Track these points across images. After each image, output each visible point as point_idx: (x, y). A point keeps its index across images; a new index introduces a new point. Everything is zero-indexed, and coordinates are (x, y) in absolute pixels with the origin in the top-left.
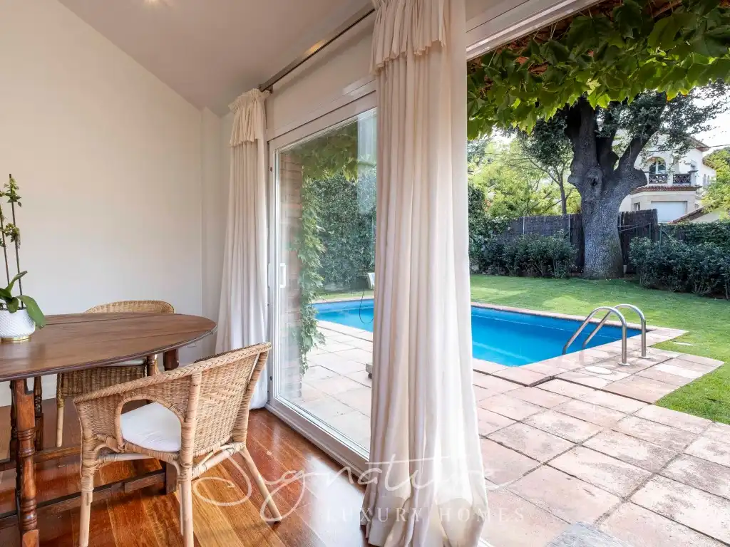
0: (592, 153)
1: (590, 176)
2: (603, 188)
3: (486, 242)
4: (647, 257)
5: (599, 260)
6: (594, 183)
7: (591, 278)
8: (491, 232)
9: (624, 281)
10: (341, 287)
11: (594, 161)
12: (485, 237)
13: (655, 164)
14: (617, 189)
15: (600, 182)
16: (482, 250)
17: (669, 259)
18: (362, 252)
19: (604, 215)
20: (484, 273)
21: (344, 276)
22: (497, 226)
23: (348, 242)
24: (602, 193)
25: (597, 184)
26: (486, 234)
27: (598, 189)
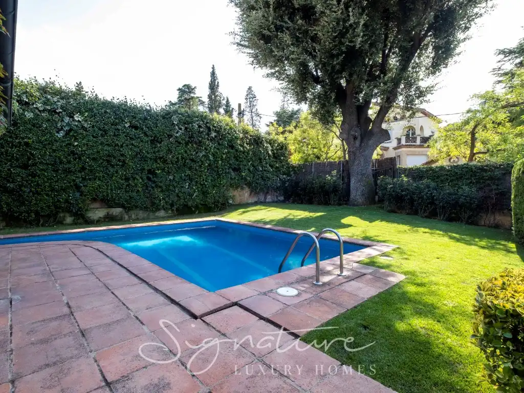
0: (354, 117)
1: (353, 133)
2: (361, 142)
3: (289, 180)
4: (388, 190)
5: (359, 193)
6: (355, 138)
7: (354, 205)
8: (292, 173)
9: (375, 206)
10: (170, 213)
11: (355, 123)
12: (288, 176)
13: (409, 130)
14: (371, 142)
15: (359, 138)
16: (286, 185)
18: (187, 187)
19: (362, 160)
20: (287, 202)
21: (172, 205)
22: (296, 169)
23: (174, 179)
24: (360, 145)
25: (357, 139)
26: (288, 174)
27: (358, 143)
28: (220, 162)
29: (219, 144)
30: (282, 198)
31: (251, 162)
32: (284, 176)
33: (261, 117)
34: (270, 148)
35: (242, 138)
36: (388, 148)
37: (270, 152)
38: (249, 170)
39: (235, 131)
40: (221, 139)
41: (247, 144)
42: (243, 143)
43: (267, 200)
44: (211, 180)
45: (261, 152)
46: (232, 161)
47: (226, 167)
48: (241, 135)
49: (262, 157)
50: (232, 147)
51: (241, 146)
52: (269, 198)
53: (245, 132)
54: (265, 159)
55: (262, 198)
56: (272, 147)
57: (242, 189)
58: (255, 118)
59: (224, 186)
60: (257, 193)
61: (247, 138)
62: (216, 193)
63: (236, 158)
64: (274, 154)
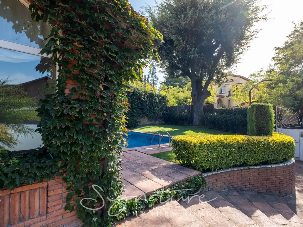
0: (195, 86)
1: (194, 93)
2: (198, 97)
3: (167, 114)
5: (197, 120)
6: (195, 95)
7: (195, 126)
8: (168, 110)
11: (195, 88)
14: (202, 97)
15: (197, 95)
16: (165, 116)
17: (214, 119)
19: (198, 105)
26: (166, 111)
27: (196, 97)
28: (134, 106)
29: (133, 98)
30: (164, 122)
31: (148, 106)
32: (165, 112)
33: (158, 79)
34: (157, 99)
35: (144, 95)
36: (224, 96)
37: (157, 101)
38: (147, 109)
39: (141, 92)
40: (134, 96)
41: (146, 97)
42: (145, 97)
43: (156, 123)
44: (130, 114)
45: (153, 101)
46: (140, 105)
47: (137, 108)
48: (144, 94)
49: (154, 103)
50: (139, 99)
51: (143, 98)
52: (157, 122)
53: (146, 92)
54: (155, 104)
55: (153, 122)
56: (158, 98)
57: (144, 118)
58: (154, 79)
59: (135, 117)
60: (151, 120)
61: (147, 95)
62: (132, 120)
63: (142, 104)
64: (159, 102)
